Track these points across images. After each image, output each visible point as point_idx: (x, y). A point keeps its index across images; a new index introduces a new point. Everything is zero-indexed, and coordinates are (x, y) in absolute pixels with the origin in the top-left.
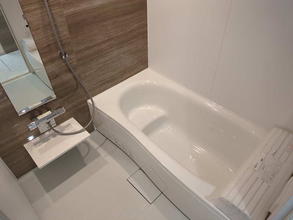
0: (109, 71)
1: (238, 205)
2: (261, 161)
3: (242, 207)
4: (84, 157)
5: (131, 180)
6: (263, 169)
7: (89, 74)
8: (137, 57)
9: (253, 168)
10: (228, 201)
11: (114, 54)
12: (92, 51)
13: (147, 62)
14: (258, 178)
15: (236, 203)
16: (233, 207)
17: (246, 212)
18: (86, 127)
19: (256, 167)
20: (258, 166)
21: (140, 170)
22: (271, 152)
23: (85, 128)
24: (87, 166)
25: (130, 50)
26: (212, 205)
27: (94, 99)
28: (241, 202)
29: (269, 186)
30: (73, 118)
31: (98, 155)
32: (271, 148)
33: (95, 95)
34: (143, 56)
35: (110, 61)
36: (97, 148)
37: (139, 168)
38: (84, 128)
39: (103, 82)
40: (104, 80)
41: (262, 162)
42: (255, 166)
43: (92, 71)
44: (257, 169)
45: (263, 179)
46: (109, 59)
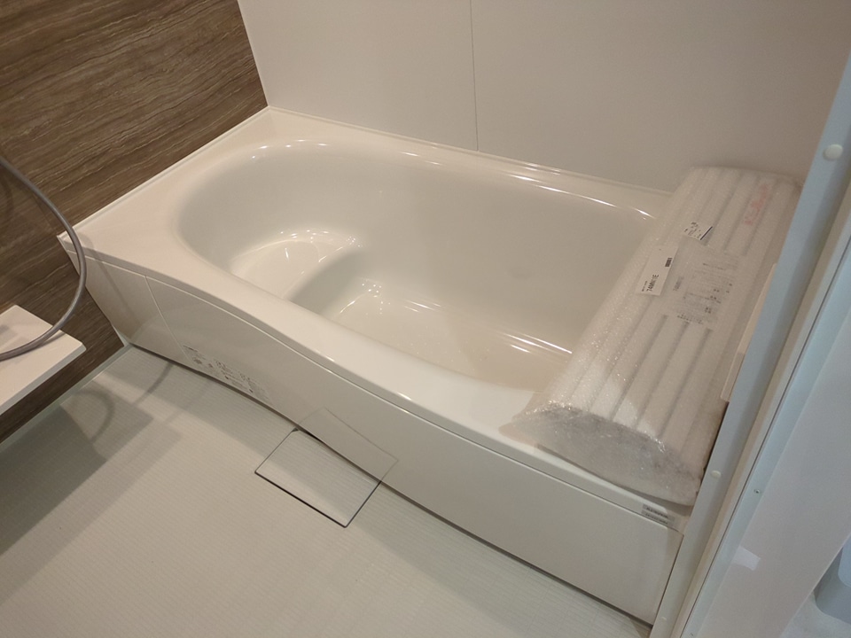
0: (114, 120)
1: (613, 414)
2: (667, 265)
3: (627, 416)
4: (94, 439)
5: (270, 471)
6: (678, 286)
7: (34, 134)
8: (213, 65)
9: (645, 292)
10: (575, 412)
11: (118, 53)
12: (18, 39)
13: (255, 83)
14: (665, 317)
15: (602, 409)
16: (597, 423)
17: (645, 428)
18: (63, 319)
19: (652, 285)
20: (659, 283)
21: (299, 433)
22: (697, 234)
23: (58, 324)
24: (107, 464)
25: (180, 38)
26: (530, 450)
27: (81, 228)
28: (620, 402)
29: (709, 331)
30: (16, 307)
31: (144, 420)
32: (693, 223)
33: (82, 213)
34: (235, 61)
35: (109, 80)
36: (141, 400)
37: (292, 428)
38: (53, 324)
39: (102, 160)
40: (104, 153)
41: (668, 268)
42: (648, 284)
43: (44, 118)
44: (656, 291)
45: (682, 317)
46: (101, 70)
